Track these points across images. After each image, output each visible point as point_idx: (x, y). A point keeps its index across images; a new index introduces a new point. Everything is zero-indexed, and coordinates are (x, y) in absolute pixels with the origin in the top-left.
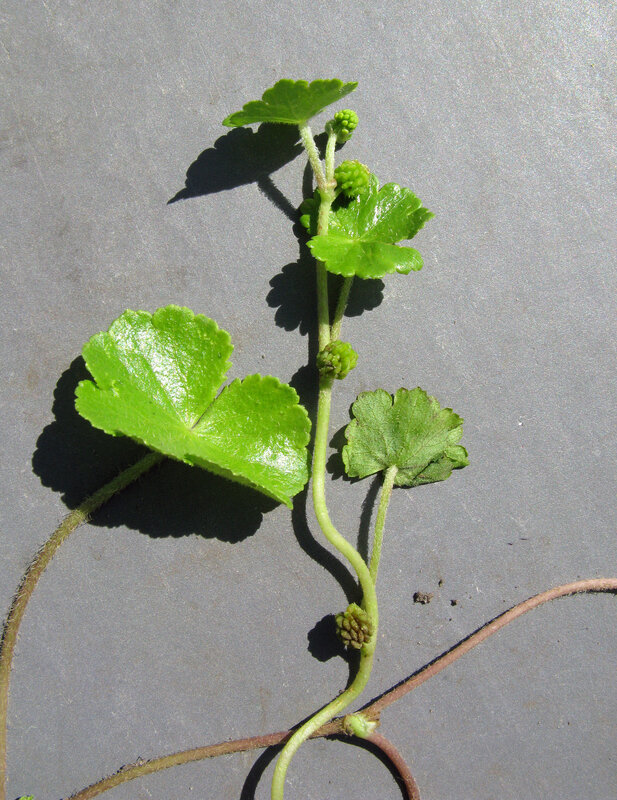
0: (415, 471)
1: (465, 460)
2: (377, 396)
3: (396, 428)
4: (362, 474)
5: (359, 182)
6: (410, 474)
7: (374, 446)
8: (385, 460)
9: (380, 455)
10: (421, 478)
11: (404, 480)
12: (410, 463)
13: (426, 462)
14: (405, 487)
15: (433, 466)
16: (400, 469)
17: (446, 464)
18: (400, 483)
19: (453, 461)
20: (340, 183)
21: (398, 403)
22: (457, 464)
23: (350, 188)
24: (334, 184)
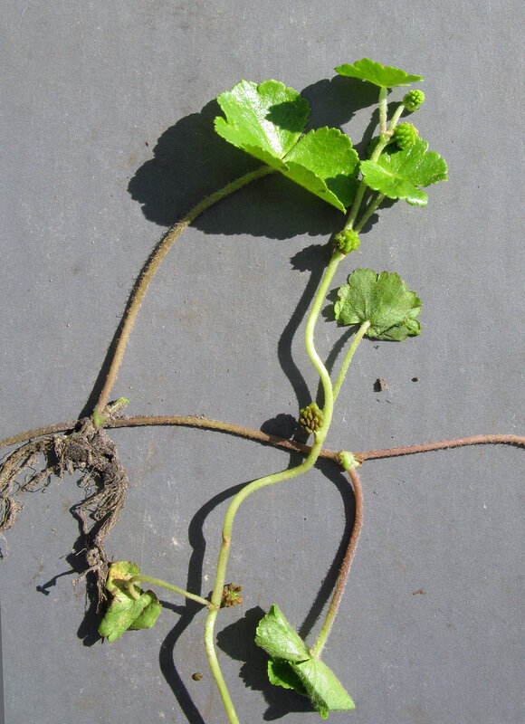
0: (383, 329)
1: (419, 332)
2: (367, 273)
3: (375, 298)
4: (346, 322)
5: (408, 138)
6: (379, 331)
7: (359, 305)
8: (363, 317)
9: (361, 313)
10: (385, 336)
11: (373, 333)
12: (380, 322)
13: (391, 325)
14: (373, 339)
15: (395, 329)
16: (372, 326)
17: (404, 330)
18: (370, 335)
19: (410, 329)
20: (396, 134)
21: (380, 281)
22: (411, 332)
23: (401, 140)
24: (391, 133)
